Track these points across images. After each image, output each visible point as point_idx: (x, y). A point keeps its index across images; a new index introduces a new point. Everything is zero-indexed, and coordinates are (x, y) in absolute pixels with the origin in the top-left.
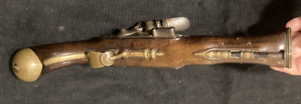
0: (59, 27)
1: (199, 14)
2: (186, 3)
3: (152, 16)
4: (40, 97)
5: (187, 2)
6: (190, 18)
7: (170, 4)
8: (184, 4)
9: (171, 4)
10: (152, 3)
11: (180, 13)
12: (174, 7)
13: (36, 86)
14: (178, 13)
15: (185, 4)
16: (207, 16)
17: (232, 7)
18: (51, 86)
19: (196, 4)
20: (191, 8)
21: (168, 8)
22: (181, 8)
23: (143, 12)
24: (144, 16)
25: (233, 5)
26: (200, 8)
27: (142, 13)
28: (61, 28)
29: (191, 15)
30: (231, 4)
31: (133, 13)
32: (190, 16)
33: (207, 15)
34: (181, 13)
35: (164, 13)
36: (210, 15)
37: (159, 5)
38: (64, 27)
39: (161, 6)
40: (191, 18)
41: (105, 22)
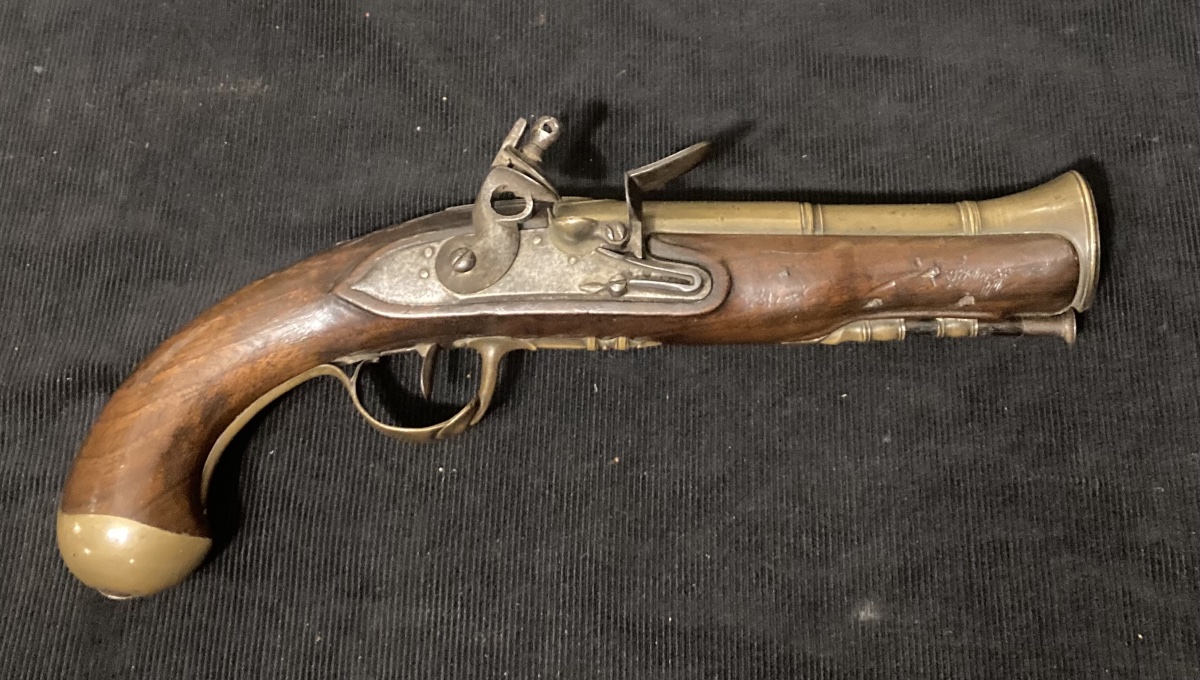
0: (878, 617)
3: (448, 638)
6: (272, 611)
11: (318, 639)
14: (325, 639)
23: (485, 658)
24: (484, 640)
27: (491, 656)
28: (871, 615)
31: (533, 660)
34: (313, 639)
38: (858, 616)
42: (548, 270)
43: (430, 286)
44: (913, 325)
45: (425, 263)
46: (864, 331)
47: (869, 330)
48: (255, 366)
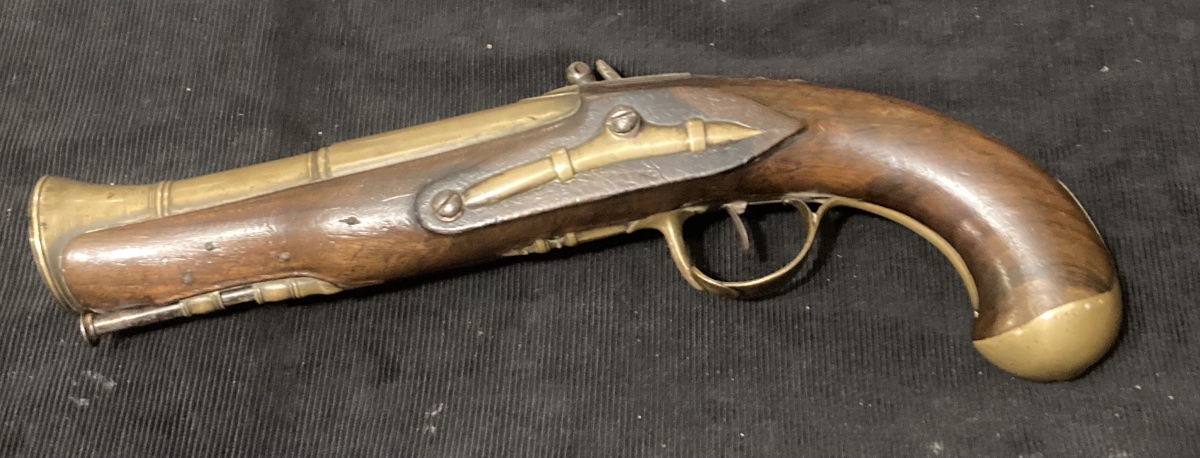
1: (395, 328)
2: (450, 374)
4: (1091, 24)
5: (447, 380)
7: (520, 371)
8: (459, 373)
9: (513, 374)
10: (599, 375)
12: (503, 360)
13: (1106, 69)
15: (453, 370)
16: (363, 317)
17: (249, 352)
18: (1044, 67)
19: (409, 369)
20: (431, 356)
21: (528, 356)
22: (476, 356)
25: (247, 362)
26: (392, 355)
29: (434, 326)
30: (255, 365)
32: (434, 322)
33: (363, 321)
35: (547, 336)
36: (350, 323)
37: (569, 369)
39: (557, 363)
40: (433, 310)
41: (805, 314)
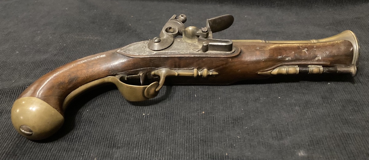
42: (182, 46)
43: (146, 49)
44: (301, 69)
45: (145, 45)
46: (286, 69)
47: (287, 69)
48: (88, 71)
